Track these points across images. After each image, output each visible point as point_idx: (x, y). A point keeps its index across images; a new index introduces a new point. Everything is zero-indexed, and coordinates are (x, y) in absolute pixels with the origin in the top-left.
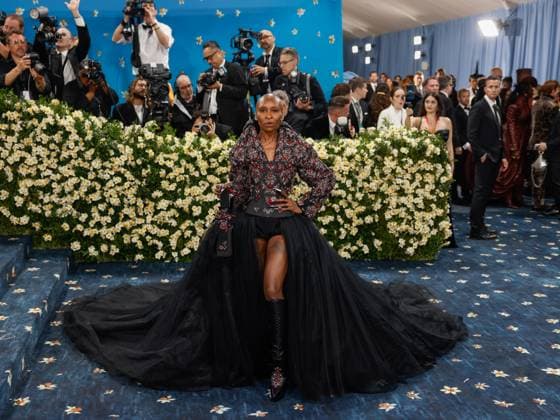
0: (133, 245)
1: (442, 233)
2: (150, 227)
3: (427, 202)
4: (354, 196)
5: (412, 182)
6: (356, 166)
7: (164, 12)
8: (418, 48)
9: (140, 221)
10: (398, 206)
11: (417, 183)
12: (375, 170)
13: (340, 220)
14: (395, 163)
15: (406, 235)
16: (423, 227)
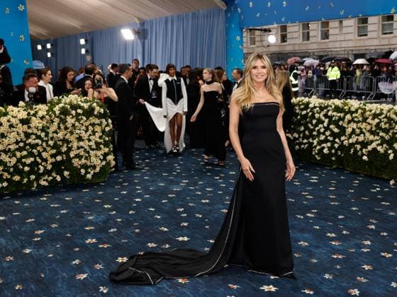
1: (108, 163)
3: (97, 144)
4: (47, 143)
5: (86, 131)
6: (47, 123)
8: (83, 46)
10: (78, 148)
11: (90, 132)
12: (61, 125)
13: (39, 160)
14: (74, 119)
15: (85, 167)
16: (96, 160)
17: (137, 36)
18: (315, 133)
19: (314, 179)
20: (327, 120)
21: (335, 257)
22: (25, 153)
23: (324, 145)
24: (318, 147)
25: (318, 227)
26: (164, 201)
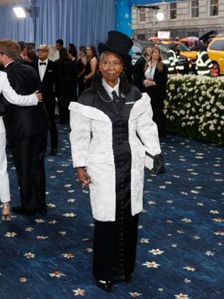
17: (29, 15)
18: (201, 110)
19: (200, 156)
20: (213, 98)
21: (217, 234)
23: (210, 122)
24: (204, 124)
25: (201, 204)
26: (52, 177)
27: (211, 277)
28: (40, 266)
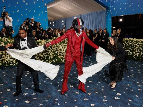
0: (5, 63)
2: (9, 59)
4: (51, 51)
5: (63, 48)
7: (10, 14)
8: (63, 23)
9: (6, 58)
11: (64, 48)
12: (55, 46)
13: (49, 56)
14: (59, 44)
15: (62, 58)
18: (134, 50)
19: (133, 65)
20: (138, 46)
21: (139, 90)
22: (45, 53)
23: (137, 54)
24: (135, 54)
25: (134, 80)
27: (137, 103)
28: (81, 96)
